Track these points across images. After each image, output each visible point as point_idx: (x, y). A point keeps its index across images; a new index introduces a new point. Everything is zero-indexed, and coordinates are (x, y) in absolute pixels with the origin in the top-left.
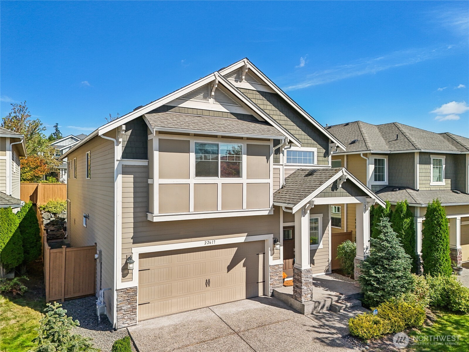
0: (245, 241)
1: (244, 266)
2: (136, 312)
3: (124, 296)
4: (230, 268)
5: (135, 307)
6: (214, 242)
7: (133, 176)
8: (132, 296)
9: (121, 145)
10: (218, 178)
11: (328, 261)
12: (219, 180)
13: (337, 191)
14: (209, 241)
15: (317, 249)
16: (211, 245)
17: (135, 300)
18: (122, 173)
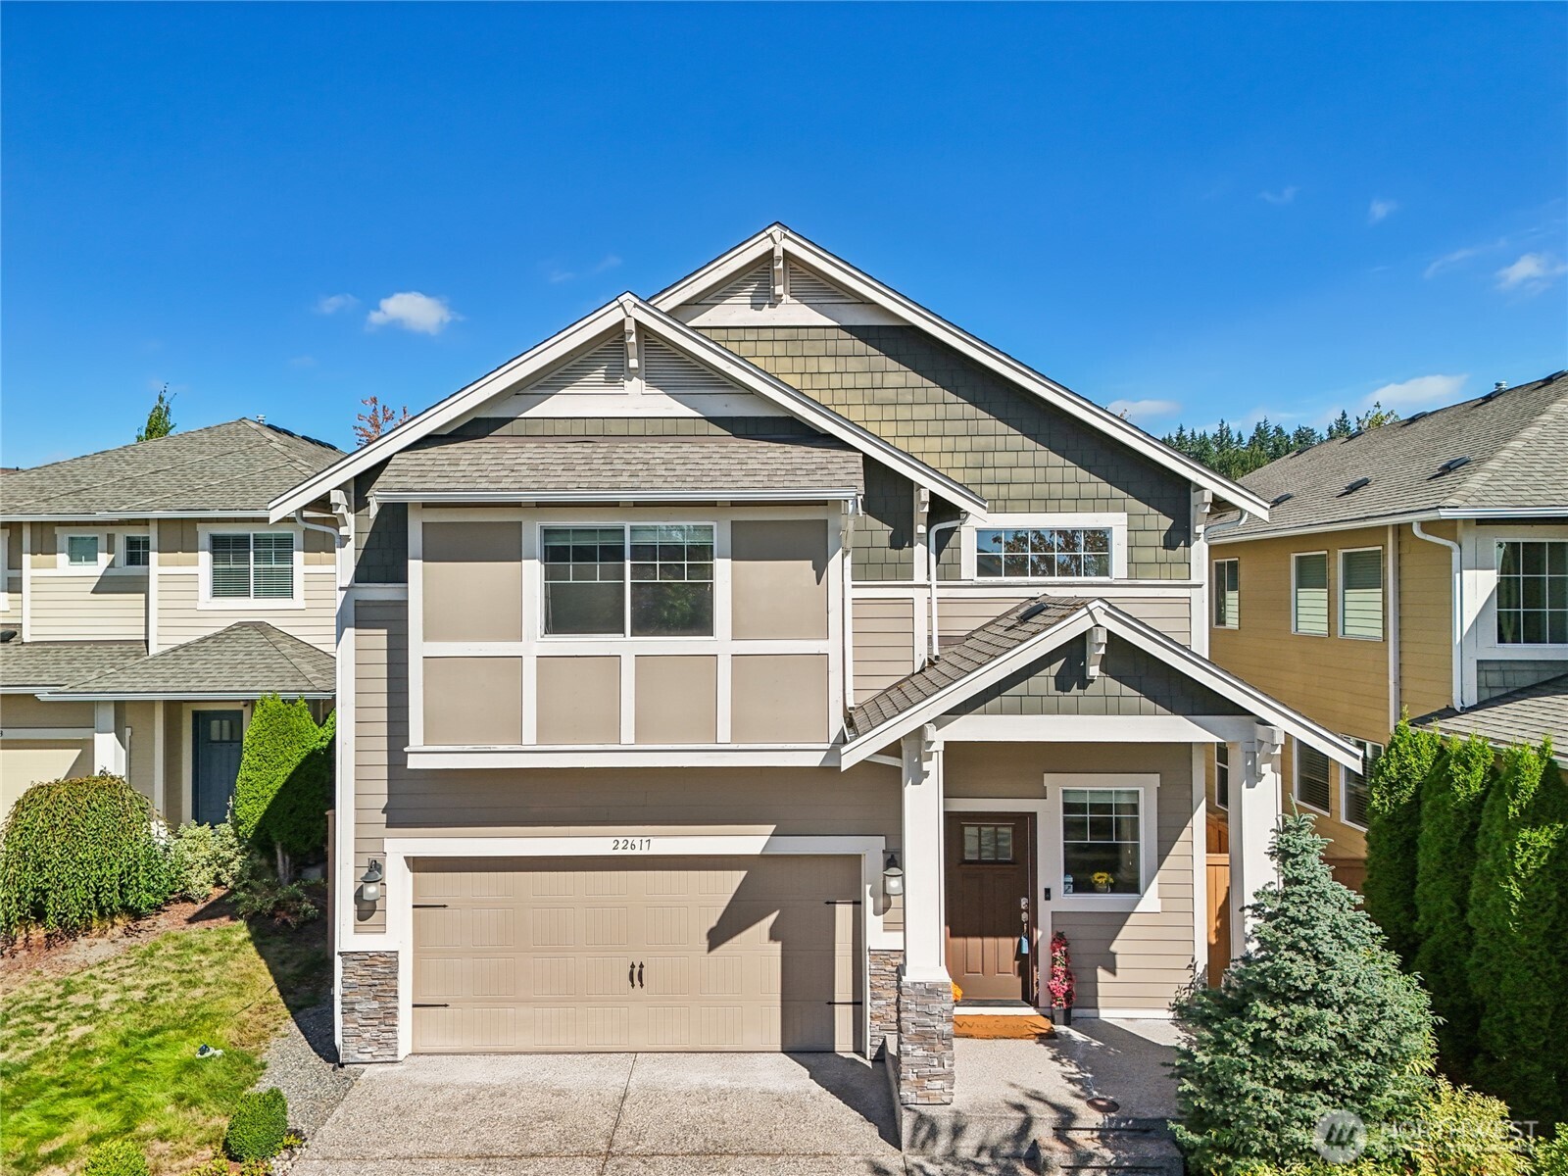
0: (764, 853)
1: (773, 937)
2: (394, 1025)
3: (359, 973)
4: (717, 937)
5: (391, 1011)
6: (645, 845)
7: (385, 632)
8: (383, 976)
9: (351, 545)
10: (624, 639)
11: (1192, 967)
12: (627, 646)
13: (1087, 691)
14: (630, 840)
15: (1130, 913)
16: (637, 852)
17: (391, 991)
18: (353, 624)
